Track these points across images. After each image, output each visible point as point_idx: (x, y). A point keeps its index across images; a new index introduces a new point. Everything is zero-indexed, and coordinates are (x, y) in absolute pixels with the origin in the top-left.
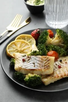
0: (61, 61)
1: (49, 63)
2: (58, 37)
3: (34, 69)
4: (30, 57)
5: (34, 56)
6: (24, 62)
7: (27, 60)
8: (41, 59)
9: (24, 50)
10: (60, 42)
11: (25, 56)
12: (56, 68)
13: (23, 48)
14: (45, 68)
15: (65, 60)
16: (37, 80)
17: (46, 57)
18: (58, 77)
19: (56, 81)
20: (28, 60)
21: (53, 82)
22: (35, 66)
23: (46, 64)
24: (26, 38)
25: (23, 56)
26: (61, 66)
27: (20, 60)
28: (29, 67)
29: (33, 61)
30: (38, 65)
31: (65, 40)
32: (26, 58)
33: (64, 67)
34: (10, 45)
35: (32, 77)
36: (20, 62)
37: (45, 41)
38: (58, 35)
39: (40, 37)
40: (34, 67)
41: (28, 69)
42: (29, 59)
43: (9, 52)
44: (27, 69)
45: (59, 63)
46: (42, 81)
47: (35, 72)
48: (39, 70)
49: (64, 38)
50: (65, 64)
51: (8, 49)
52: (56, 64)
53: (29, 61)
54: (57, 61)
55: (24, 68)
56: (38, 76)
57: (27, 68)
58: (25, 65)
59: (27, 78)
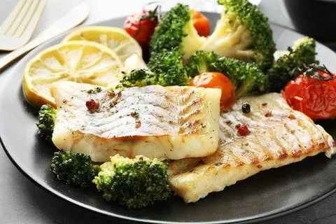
0: (246, 110)
1: (198, 112)
2: (230, 22)
3: (135, 137)
4: (120, 94)
5: (134, 90)
6: (92, 112)
7: (107, 104)
8: (167, 97)
9: (93, 78)
10: (238, 42)
11: (99, 90)
12: (229, 135)
13: (89, 70)
14: (182, 131)
15: (264, 105)
16: (150, 180)
17: (185, 90)
18: (242, 164)
19: (234, 182)
20: (111, 106)
21: (221, 188)
22: (139, 125)
23: (187, 115)
24: (103, 38)
25: (90, 92)
26: (250, 129)
27: (78, 107)
28: (112, 131)
29: (132, 107)
30: (154, 119)
31: (258, 32)
32: (104, 100)
33: (263, 130)
34: (38, 62)
35: (128, 168)
36: (77, 112)
37: (180, 40)
38: (230, 13)
39: (157, 28)
40: (137, 127)
41: (111, 136)
42: (113, 99)
43: (34, 83)
44: (104, 140)
45: (241, 116)
46: (171, 186)
47: (139, 147)
48: (157, 137)
49: (252, 22)
50: (264, 118)
51: (31, 75)
52: (229, 123)
53: (114, 109)
54: (232, 110)
55: (92, 135)
56: (155, 162)
57: (103, 136)
58: (99, 122)
59: (106, 173)
